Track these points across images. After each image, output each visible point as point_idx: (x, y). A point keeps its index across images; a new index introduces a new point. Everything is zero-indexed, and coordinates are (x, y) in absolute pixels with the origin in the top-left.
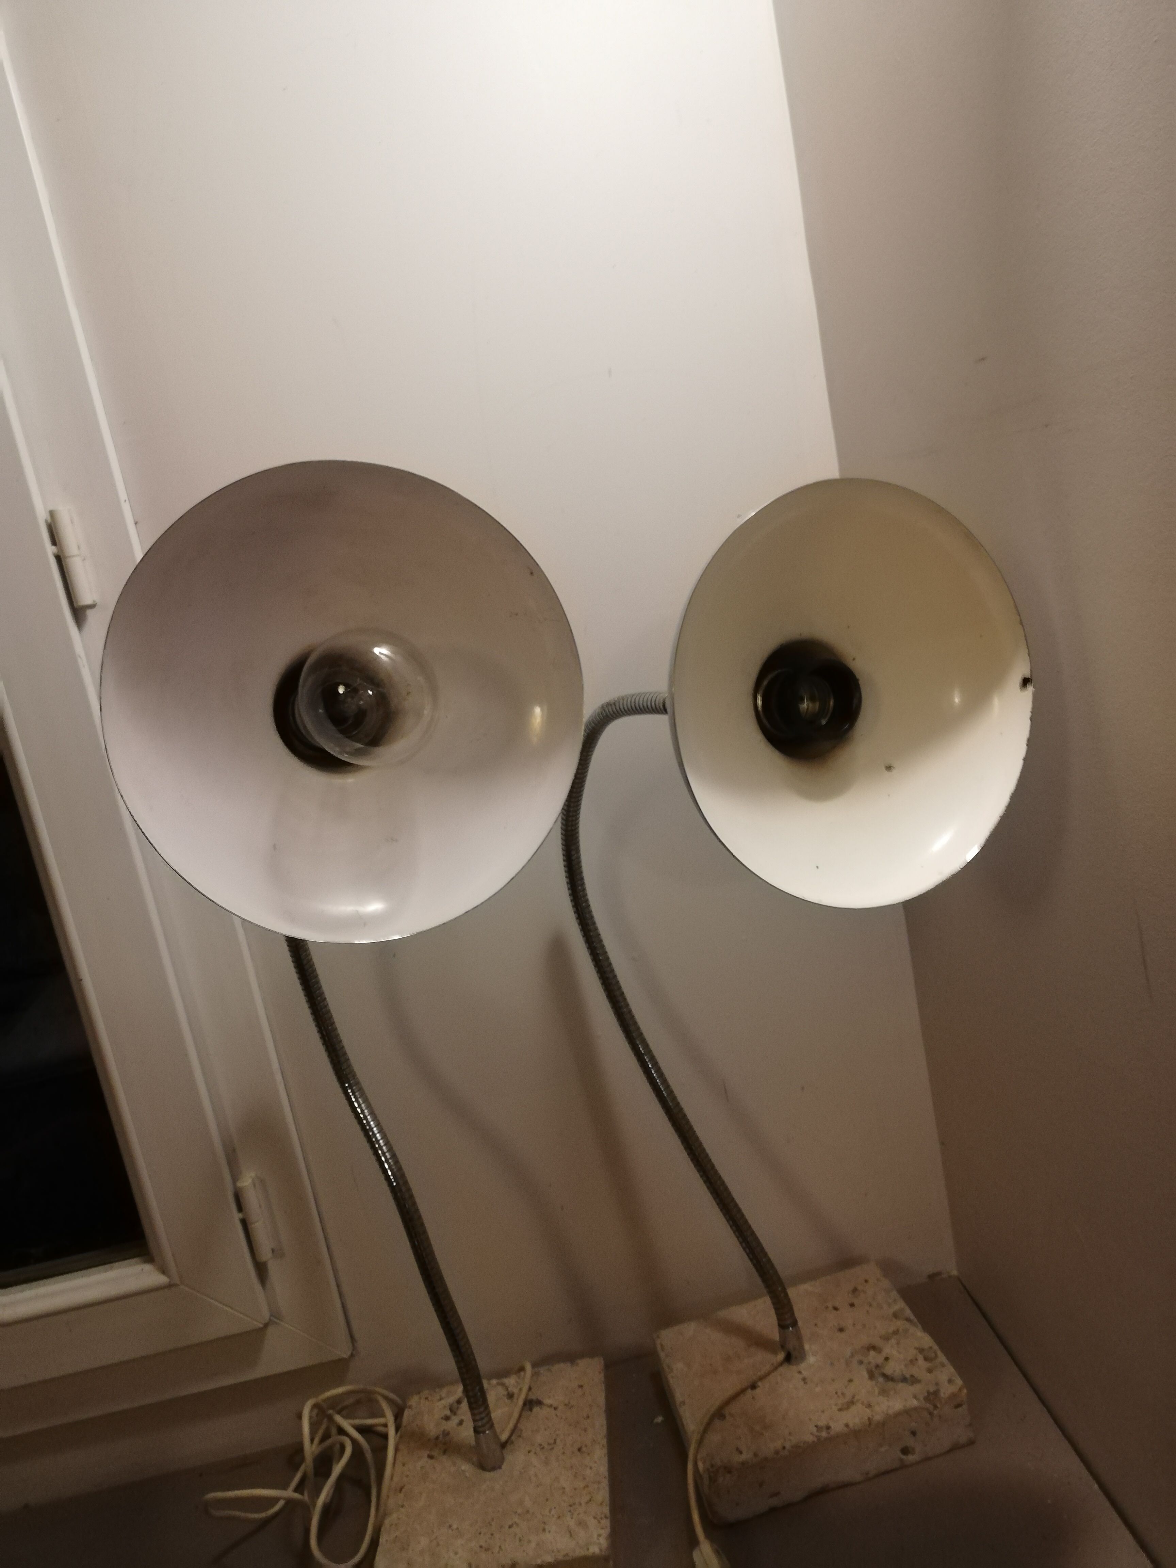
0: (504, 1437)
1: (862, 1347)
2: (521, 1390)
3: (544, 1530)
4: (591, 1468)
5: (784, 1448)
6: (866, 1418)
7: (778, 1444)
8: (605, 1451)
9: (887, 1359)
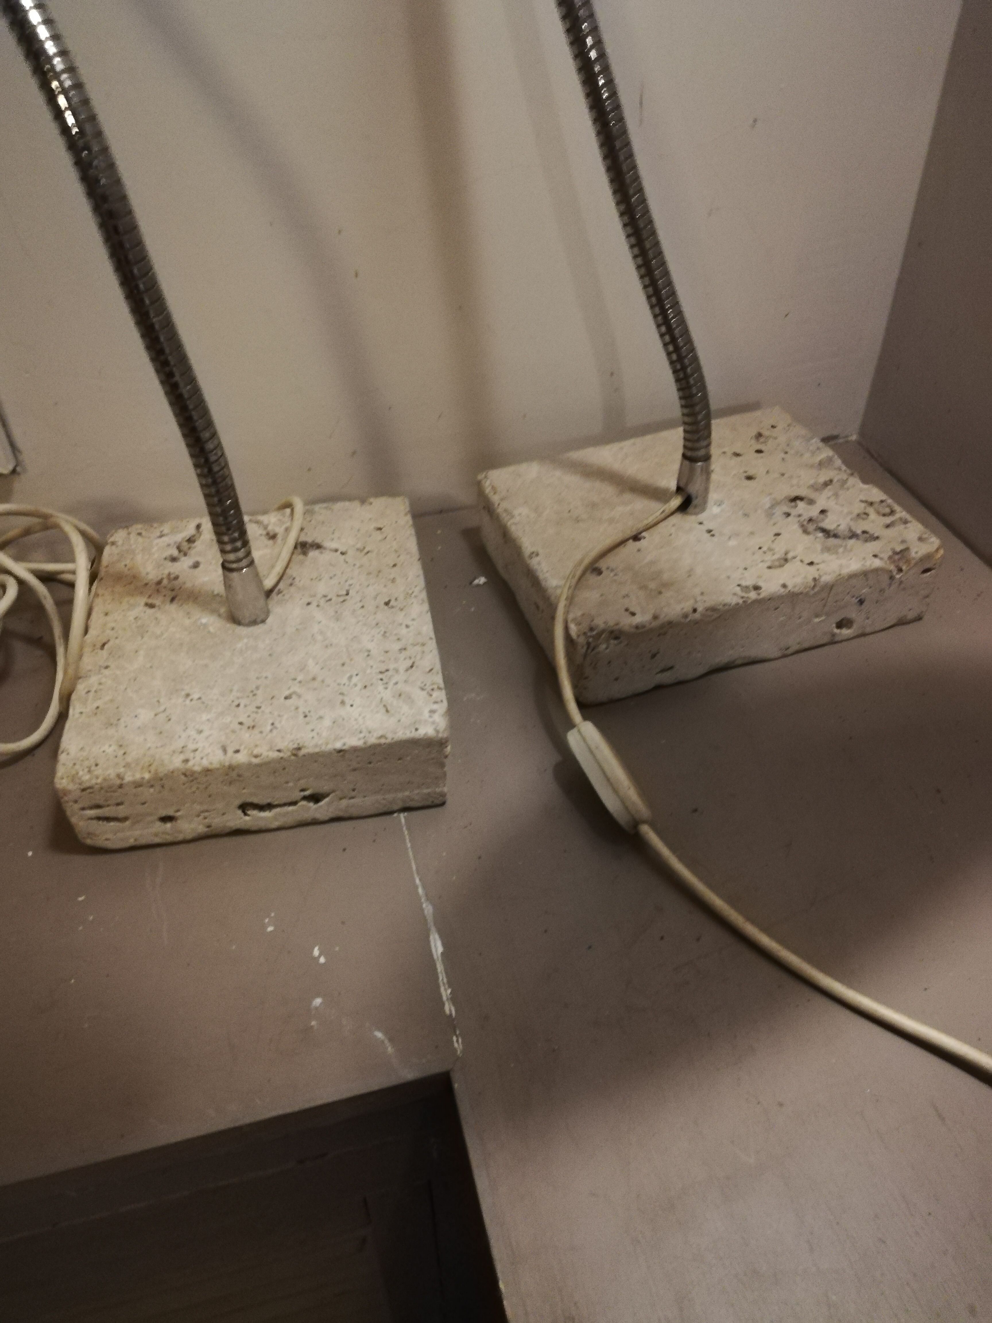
0: (269, 583)
1: (786, 498)
2: (287, 530)
3: (343, 703)
4: (407, 626)
5: (695, 610)
6: (810, 578)
7: (687, 606)
8: (426, 607)
9: (823, 512)
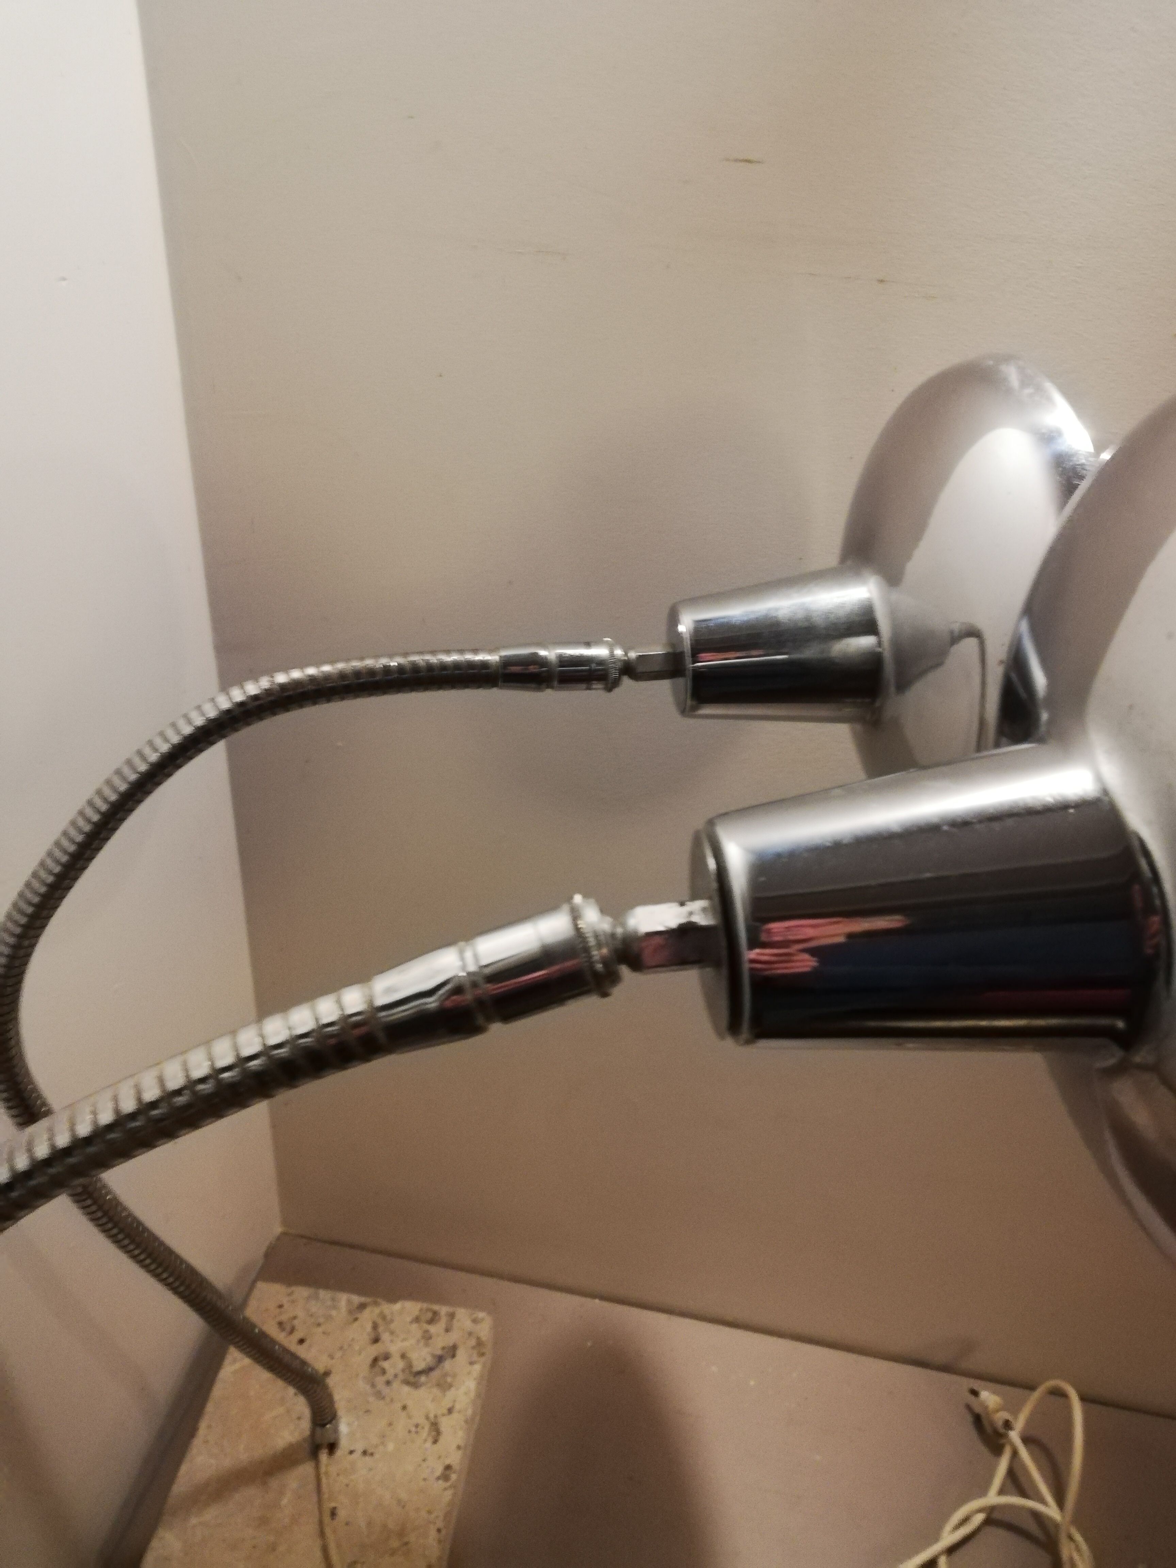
1: (369, 1369)
6: (463, 1423)
9: (403, 1356)
